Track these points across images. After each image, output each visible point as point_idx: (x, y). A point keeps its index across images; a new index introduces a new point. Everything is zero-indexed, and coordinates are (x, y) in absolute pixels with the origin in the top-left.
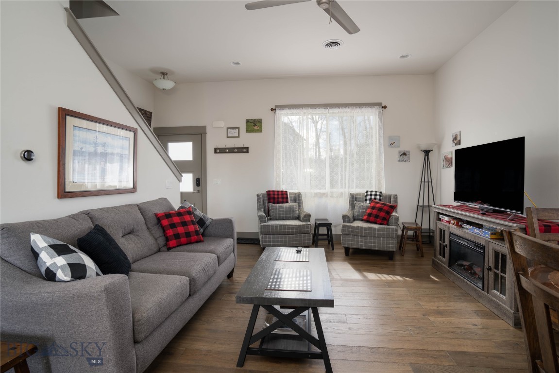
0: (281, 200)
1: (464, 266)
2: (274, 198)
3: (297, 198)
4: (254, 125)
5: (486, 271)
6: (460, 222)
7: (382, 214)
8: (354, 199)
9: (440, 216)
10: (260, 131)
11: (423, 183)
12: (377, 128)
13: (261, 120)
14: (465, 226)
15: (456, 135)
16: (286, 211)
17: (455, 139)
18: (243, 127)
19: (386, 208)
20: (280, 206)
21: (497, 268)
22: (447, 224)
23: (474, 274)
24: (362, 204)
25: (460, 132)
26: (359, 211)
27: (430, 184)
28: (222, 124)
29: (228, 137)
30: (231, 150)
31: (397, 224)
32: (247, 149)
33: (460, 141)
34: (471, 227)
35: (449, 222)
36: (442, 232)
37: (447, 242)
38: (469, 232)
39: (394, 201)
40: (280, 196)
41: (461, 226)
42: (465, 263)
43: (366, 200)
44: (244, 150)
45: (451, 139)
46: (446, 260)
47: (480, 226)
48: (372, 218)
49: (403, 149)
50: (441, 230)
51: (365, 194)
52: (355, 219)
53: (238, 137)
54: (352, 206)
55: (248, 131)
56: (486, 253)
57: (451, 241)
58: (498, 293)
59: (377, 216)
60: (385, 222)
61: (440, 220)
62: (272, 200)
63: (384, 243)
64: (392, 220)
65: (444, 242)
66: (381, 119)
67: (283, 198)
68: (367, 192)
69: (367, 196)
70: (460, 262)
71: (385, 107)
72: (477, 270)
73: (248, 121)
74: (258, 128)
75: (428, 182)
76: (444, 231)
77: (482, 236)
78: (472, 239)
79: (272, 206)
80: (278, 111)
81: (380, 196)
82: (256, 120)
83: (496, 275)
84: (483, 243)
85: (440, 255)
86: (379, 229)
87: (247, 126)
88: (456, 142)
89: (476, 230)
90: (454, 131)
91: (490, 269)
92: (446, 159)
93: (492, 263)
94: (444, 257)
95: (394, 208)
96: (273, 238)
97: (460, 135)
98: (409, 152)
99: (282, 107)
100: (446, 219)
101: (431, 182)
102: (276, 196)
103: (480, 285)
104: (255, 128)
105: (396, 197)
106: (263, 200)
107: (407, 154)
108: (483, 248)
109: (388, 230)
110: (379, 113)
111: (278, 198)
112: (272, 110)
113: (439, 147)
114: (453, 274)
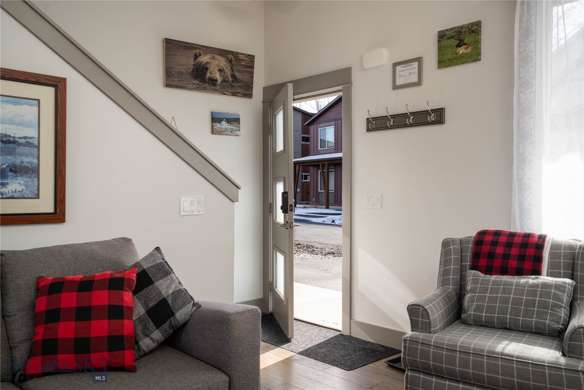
0: (513, 263)
2: (491, 256)
4: (458, 44)
10: (476, 56)
13: (478, 24)
18: (431, 55)
20: (500, 284)
28: (384, 58)
29: (395, 87)
30: (400, 121)
32: (441, 112)
40: (514, 251)
44: (436, 117)
53: (420, 82)
55: (442, 63)
62: (483, 262)
67: (522, 258)
73: (442, 36)
74: (469, 50)
79: (475, 281)
87: (439, 49)
102: (500, 250)
104: (461, 50)
106: (460, 259)
111: (506, 257)
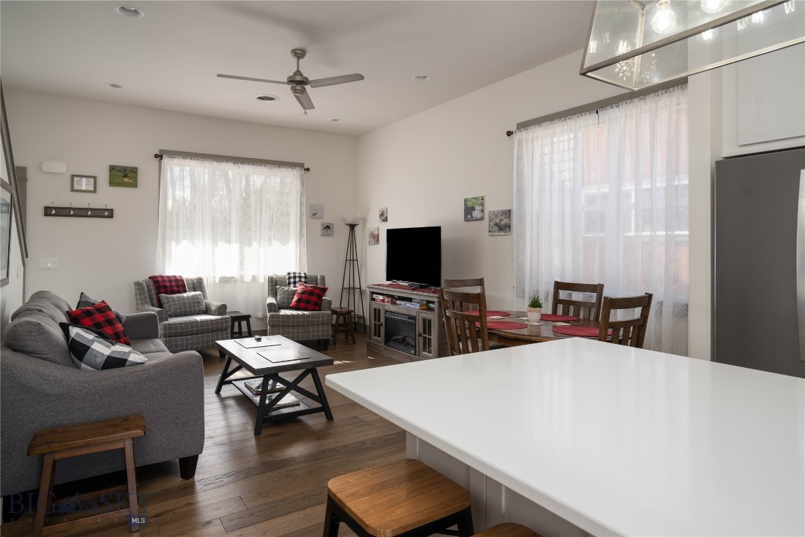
0: (175, 289)
1: (398, 339)
2: (165, 286)
3: (198, 285)
4: (124, 176)
5: (417, 337)
6: (393, 299)
7: (314, 299)
8: (274, 284)
9: (374, 296)
10: (134, 185)
11: (348, 262)
12: (299, 195)
13: (136, 168)
14: (398, 302)
15: (383, 211)
16: (189, 304)
17: (382, 215)
18: (104, 178)
19: (316, 291)
20: (179, 297)
21: (425, 333)
22: (382, 303)
23: (408, 344)
24: (286, 288)
25: (387, 208)
26: (284, 298)
27: (355, 262)
28: (63, 168)
29: (74, 191)
30: (81, 213)
31: (329, 308)
32: (111, 211)
33: (387, 217)
34: (404, 302)
35: (383, 301)
36: (377, 312)
37: (383, 320)
38: (403, 307)
39: (321, 283)
40: (174, 284)
41: (395, 304)
42: (399, 337)
43: (289, 283)
44: (109, 214)
45: (378, 215)
46: (381, 339)
47: (410, 300)
48: (302, 304)
49: (327, 220)
50: (375, 309)
51: (287, 277)
52: (281, 308)
53: (95, 191)
54: (273, 292)
55: (112, 183)
56: (417, 322)
57: (386, 319)
58: (427, 354)
59: (308, 302)
60: (318, 308)
61: (374, 299)
62: (162, 290)
63: (318, 331)
64: (323, 305)
65: (379, 321)
66: (302, 184)
67: (178, 286)
68: (289, 274)
69: (289, 278)
70: (394, 338)
71: (308, 170)
72: (409, 340)
73: (112, 168)
74: (131, 181)
75: (353, 260)
76: (379, 310)
77: (413, 308)
78: (405, 312)
79: (167, 298)
80: (166, 160)
81: (306, 277)
82: (127, 167)
83: (425, 338)
84: (415, 314)
85: (375, 335)
86: (313, 316)
87: (111, 175)
88: (383, 218)
89: (408, 304)
90: (382, 206)
91: (420, 335)
92: (372, 235)
93: (421, 331)
94: (379, 336)
95: (324, 290)
96: (181, 340)
97: (387, 212)
98: (332, 224)
99: (173, 154)
100: (381, 297)
101: (357, 260)
102: (167, 284)
103: (413, 352)
104: (126, 180)
105: (323, 278)
106: (149, 290)
107: (331, 227)
108: (414, 318)
109: (323, 316)
110: (302, 176)
111: (172, 287)
112: (156, 156)
113: (365, 221)
114: (390, 350)
